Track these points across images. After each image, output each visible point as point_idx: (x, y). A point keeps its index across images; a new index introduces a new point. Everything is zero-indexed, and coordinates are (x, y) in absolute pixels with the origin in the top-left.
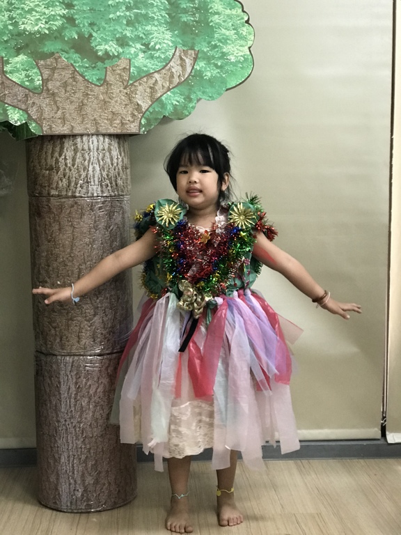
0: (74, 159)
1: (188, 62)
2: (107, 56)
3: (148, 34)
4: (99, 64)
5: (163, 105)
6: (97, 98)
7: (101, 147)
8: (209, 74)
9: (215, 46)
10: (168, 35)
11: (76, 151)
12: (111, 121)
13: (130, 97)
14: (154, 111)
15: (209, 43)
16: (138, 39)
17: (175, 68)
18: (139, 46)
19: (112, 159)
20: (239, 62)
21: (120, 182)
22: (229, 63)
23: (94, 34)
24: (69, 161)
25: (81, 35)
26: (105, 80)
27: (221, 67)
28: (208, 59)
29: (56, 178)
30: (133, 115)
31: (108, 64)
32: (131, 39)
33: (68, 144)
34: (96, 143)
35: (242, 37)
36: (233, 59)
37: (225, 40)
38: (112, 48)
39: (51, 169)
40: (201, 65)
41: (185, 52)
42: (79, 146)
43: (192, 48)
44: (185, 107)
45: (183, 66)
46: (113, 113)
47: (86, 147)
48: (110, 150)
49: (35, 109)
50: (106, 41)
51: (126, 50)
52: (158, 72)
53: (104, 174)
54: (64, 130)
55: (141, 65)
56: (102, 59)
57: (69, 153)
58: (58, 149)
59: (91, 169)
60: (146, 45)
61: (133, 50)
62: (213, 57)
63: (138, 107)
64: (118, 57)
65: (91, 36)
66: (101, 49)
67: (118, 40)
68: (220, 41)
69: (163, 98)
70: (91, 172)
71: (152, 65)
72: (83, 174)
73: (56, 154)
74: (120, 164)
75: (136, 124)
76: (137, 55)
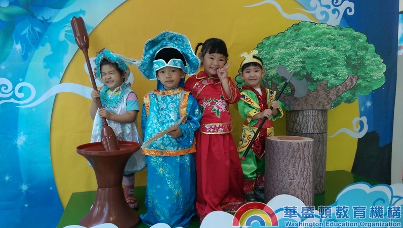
0: (302, 119)
1: (354, 80)
2: (318, 80)
3: (336, 71)
4: (315, 83)
5: (342, 98)
6: (313, 96)
7: (314, 115)
8: (364, 85)
9: (367, 73)
10: (346, 70)
11: (303, 116)
12: (318, 105)
13: (327, 95)
14: (338, 101)
15: (364, 72)
16: (332, 72)
17: (349, 83)
18: (332, 75)
19: (318, 119)
20: (379, 79)
21: (322, 128)
22: (373, 79)
23: (313, 72)
24: (301, 120)
25: (307, 73)
26: (317, 90)
27: (370, 81)
28: (364, 79)
29: (295, 126)
30: (328, 102)
31: (318, 83)
32: (329, 73)
33: (300, 113)
34: (312, 113)
35: (380, 69)
36: (375, 78)
37: (372, 71)
38: (320, 77)
39: (294, 122)
40: (360, 81)
41: (353, 77)
42: (305, 114)
43: (356, 75)
44: (352, 98)
45: (352, 82)
46: (319, 102)
47: (308, 115)
48: (318, 116)
49: (288, 101)
50: (318, 75)
51: (327, 77)
52: (341, 85)
53: (315, 125)
54: (299, 108)
55: (333, 83)
56: (316, 81)
57: (301, 117)
58: (296, 115)
59: (309, 123)
60: (336, 75)
61: (329, 77)
62: (366, 78)
63: (331, 99)
64: (323, 80)
65: (312, 73)
66: (315, 78)
67: (323, 74)
68: (369, 71)
69: (342, 95)
70: (309, 124)
71: (337, 83)
72: (306, 125)
73: (296, 117)
74: (322, 121)
75: (330, 105)
76: (331, 79)
